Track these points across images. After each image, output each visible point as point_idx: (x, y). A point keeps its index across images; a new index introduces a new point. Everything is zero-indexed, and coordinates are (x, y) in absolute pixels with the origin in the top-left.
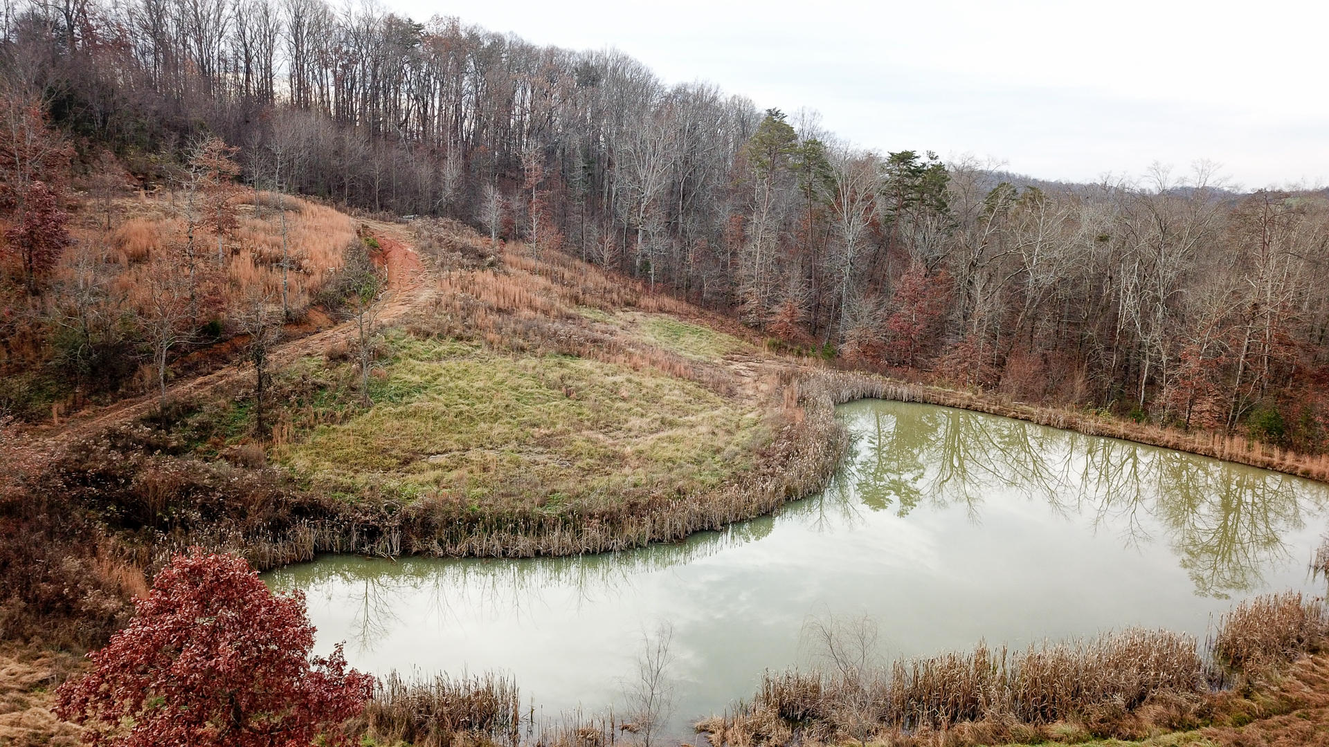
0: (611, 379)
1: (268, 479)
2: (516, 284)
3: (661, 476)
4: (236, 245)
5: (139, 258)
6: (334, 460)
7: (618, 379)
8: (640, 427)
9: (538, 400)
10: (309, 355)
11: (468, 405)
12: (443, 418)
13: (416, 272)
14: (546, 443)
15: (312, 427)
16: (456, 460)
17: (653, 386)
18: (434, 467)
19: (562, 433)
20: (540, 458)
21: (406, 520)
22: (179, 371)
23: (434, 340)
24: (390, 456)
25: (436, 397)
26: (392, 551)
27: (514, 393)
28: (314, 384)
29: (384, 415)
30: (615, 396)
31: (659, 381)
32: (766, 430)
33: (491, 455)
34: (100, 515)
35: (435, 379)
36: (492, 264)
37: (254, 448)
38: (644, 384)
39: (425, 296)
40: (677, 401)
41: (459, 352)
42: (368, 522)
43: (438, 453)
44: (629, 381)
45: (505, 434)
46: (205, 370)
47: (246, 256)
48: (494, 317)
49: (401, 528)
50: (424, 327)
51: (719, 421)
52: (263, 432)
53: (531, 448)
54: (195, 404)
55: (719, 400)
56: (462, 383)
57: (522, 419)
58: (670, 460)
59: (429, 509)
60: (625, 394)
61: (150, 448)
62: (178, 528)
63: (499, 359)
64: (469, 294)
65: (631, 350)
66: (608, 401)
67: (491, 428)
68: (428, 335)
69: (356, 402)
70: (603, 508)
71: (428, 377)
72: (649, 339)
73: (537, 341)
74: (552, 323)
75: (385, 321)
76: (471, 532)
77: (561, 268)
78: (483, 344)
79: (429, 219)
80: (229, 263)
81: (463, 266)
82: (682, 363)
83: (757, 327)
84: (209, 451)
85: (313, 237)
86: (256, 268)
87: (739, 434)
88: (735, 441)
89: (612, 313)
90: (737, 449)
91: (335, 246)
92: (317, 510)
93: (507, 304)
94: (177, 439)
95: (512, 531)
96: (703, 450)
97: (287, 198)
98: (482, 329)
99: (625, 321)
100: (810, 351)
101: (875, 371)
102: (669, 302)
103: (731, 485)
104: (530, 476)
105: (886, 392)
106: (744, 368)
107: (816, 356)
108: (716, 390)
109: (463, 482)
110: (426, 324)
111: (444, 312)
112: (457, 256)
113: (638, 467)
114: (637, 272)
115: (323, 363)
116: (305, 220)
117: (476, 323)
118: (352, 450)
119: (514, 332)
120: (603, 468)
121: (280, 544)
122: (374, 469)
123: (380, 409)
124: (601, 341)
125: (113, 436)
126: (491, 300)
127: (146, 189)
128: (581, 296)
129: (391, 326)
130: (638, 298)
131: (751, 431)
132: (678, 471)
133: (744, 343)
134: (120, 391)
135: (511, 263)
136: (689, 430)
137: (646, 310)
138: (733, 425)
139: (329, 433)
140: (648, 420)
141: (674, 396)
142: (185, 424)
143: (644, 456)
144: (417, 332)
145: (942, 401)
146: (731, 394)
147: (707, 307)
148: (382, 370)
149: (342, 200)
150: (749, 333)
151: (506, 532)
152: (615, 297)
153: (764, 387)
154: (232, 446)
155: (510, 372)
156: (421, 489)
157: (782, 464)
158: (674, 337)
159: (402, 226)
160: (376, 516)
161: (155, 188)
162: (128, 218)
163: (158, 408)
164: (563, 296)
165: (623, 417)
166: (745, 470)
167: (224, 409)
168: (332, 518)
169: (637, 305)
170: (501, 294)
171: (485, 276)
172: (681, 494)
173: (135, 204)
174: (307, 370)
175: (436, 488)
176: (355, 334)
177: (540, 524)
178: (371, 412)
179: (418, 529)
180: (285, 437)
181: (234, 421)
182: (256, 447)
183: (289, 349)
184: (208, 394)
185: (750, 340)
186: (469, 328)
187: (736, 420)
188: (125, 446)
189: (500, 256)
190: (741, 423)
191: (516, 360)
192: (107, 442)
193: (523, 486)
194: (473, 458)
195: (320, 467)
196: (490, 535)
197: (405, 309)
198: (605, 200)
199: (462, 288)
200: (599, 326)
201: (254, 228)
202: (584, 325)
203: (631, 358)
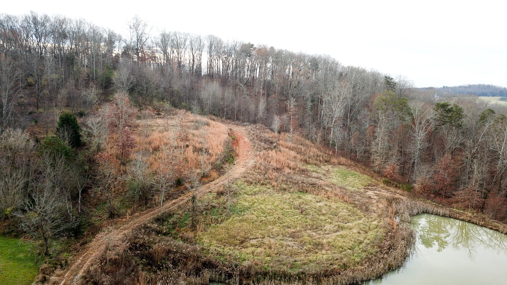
0: (319, 204)
1: (195, 250)
2: (283, 156)
3: (337, 256)
4: (188, 143)
5: (156, 149)
6: (217, 240)
7: (321, 204)
8: (330, 229)
9: (290, 215)
10: (210, 192)
11: (265, 217)
12: (256, 223)
13: (248, 151)
14: (293, 236)
15: (210, 225)
16: (260, 243)
17: (335, 208)
18: (252, 246)
19: (299, 232)
20: (291, 243)
21: (241, 271)
22: (167, 197)
23: (253, 185)
24: (237, 239)
25: (253, 213)
26: (236, 283)
27: (281, 211)
28: (211, 206)
29: (235, 220)
30: (320, 213)
31: (338, 205)
32: (381, 232)
33: (272, 241)
34: (140, 262)
35: (253, 204)
36: (275, 147)
38: (332, 206)
39: (251, 163)
40: (345, 215)
41: (262, 191)
42: (228, 271)
43: (253, 239)
44: (326, 205)
45: (278, 231)
46: (175, 197)
47: (191, 148)
48: (275, 174)
49: (240, 275)
50: (251, 180)
51: (362, 226)
52: (193, 228)
53: (287, 238)
54: (172, 213)
55: (362, 214)
56: (263, 206)
57: (284, 224)
58: (341, 247)
59: (250, 267)
60: (324, 212)
61: (158, 233)
62: (165, 269)
63: (276, 194)
64: (266, 162)
65: (327, 188)
66: (317, 216)
67: (273, 228)
68: (251, 183)
69: (226, 214)
70: (314, 272)
71: (251, 203)
72: (334, 181)
73: (291, 186)
74: (296, 175)
75: (237, 176)
76: (265, 278)
77: (301, 146)
78: (271, 187)
79: (253, 126)
80: (185, 151)
81: (265, 149)
82: (347, 194)
83: (379, 172)
84: (175, 234)
85: (213, 138)
86: (194, 154)
87: (370, 233)
88: (368, 237)
89: (320, 167)
90: (368, 242)
91: (221, 142)
92: (211, 264)
93: (280, 166)
94: (166, 229)
95: (280, 280)
96: (355, 242)
97: (204, 119)
98: (270, 179)
99: (325, 170)
100: (401, 185)
101: (428, 199)
102: (343, 160)
103: (366, 263)
104: (286, 252)
105: (433, 211)
106: (373, 194)
107: (403, 188)
108: (361, 208)
109: (263, 253)
110: (251, 178)
111: (257, 171)
112: (263, 144)
113: (328, 250)
114: (330, 145)
115: (215, 196)
116: (211, 129)
117: (269, 177)
118: (223, 236)
119: (282, 181)
120: (314, 250)
121: (198, 278)
122: (230, 245)
123: (234, 217)
124: (315, 184)
125: (146, 227)
126: (274, 164)
127: (159, 115)
128: (308, 160)
129: (239, 179)
130: (330, 158)
131: (374, 232)
132: (344, 253)
133: (373, 180)
134: (148, 205)
135: (282, 145)
136: (349, 231)
137: (334, 164)
138: (368, 228)
139: (216, 228)
140: (333, 226)
141: (344, 213)
142: (168, 222)
143: (331, 244)
144: (247, 181)
145: (458, 217)
146: (367, 210)
147: (358, 161)
148: (235, 200)
149: (223, 117)
150: (376, 175)
151: (277, 280)
152: (321, 159)
153: (381, 206)
154: (183, 232)
155: (281, 201)
156: (247, 256)
157: (387, 253)
158: (344, 178)
159: (244, 128)
160: (231, 269)
161: (161, 115)
162: (153, 130)
163: (160, 214)
164: (301, 160)
165: (323, 224)
166: (371, 254)
167: (181, 215)
168: (216, 268)
169: (330, 162)
170: (278, 161)
171: (272, 153)
172: (345, 266)
173: (155, 124)
174: (209, 199)
175: (252, 256)
176: (226, 182)
177: (290, 278)
178: (231, 219)
179: (245, 276)
180: (201, 229)
181: (184, 221)
182: (191, 233)
183: (203, 188)
184: (176, 208)
185: (376, 179)
186: (266, 179)
187: (369, 225)
188: (149, 232)
189: (278, 142)
190: (371, 227)
191: (283, 195)
192: (143, 231)
193: (284, 257)
194: (266, 242)
195: (212, 243)
196: (272, 281)
197: (243, 170)
198: (319, 116)
199: (264, 159)
200: (314, 174)
201: (194, 135)
202: (309, 175)
203: (327, 192)
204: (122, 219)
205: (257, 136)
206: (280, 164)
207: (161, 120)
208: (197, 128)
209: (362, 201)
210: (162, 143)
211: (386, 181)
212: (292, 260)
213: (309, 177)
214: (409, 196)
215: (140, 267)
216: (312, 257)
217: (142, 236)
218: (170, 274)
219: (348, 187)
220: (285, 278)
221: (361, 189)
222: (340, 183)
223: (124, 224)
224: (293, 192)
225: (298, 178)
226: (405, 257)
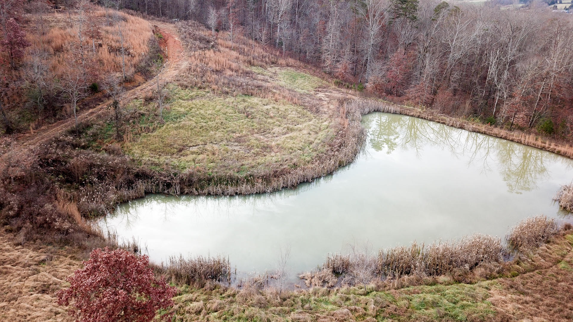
0: (266, 107)
1: (124, 162)
2: (224, 57)
3: (287, 157)
4: (100, 42)
5: (59, 50)
6: (150, 150)
7: (269, 107)
8: (278, 132)
9: (235, 120)
10: (136, 98)
11: (205, 123)
12: (195, 129)
13: (180, 51)
14: (238, 140)
15: (140, 134)
16: (201, 149)
17: (284, 110)
18: (193, 153)
19: (245, 136)
20: (237, 148)
21: (182, 180)
22: (82, 106)
23: (189, 89)
24: (174, 148)
25: (191, 119)
26: (177, 192)
27: (224, 116)
28: (139, 113)
29: (170, 128)
30: (267, 116)
31: (287, 107)
32: (332, 132)
33: (216, 147)
34: (56, 179)
35: (191, 110)
36: (213, 46)
37: (116, 146)
38: (280, 109)
39: (185, 65)
40: (294, 117)
41: (200, 95)
42: (166, 181)
43: (193, 146)
44: (274, 108)
45: (221, 136)
46: (92, 106)
47: (105, 47)
48: (215, 76)
49: (180, 183)
50: (185, 83)
51: (312, 127)
52: (120, 138)
53: (232, 143)
54: (90, 124)
55: (312, 115)
56: (202, 112)
57: (228, 129)
58: (291, 148)
59: (191, 175)
60: (272, 115)
61: (74, 146)
62: (89, 184)
63: (217, 98)
64: (203, 64)
65: (274, 91)
66: (264, 119)
67: (215, 134)
68: (187, 87)
69: (158, 121)
70: (263, 174)
71: (188, 109)
72: (282, 83)
73: (234, 88)
74: (239, 78)
75: (168, 80)
76: (209, 184)
77: (243, 46)
78: (210, 91)
79: (184, 22)
80: (98, 51)
81: (200, 48)
82: (296, 96)
83: (330, 73)
84: (97, 147)
85: (134, 35)
86: (110, 54)
87: (320, 134)
88: (318, 137)
89: (266, 69)
90: (319, 141)
91: (144, 41)
92: (145, 175)
93: (220, 68)
94: (84, 142)
95: (226, 184)
96: (305, 143)
97: (120, 13)
98: (210, 82)
99: (272, 72)
100: (353, 86)
101: (380, 97)
102: (291, 61)
103: (316, 161)
104: (232, 157)
105: (384, 109)
106: (324, 96)
107: (355, 89)
108: (311, 110)
109: (205, 160)
110: (186, 81)
111: (193, 74)
112: (197, 43)
113: (277, 152)
114: (277, 45)
115: (143, 102)
116: (129, 26)
117: (207, 79)
118: (157, 145)
119: (224, 84)
120: (263, 153)
121: (131, 191)
122: (167, 154)
123: (168, 125)
124: (261, 86)
125: (57, 141)
126: (213, 66)
127: (57, 8)
128: (252, 61)
129: (171, 82)
130: (277, 59)
131: (325, 132)
132: (294, 154)
133: (324, 82)
134: (57, 117)
135: (221, 45)
136: (299, 133)
137: (281, 66)
138: (318, 129)
139: (147, 137)
140: (282, 128)
141: (293, 115)
142: (87, 134)
143: (280, 146)
144: (182, 85)
145: (408, 113)
146: (317, 111)
147: (308, 63)
148: (168, 106)
149: (145, 11)
150: (327, 76)
151: (223, 185)
152: (267, 60)
153: (332, 107)
154: (107, 144)
155: (222, 105)
156: (187, 164)
157: (338, 150)
158: (293, 80)
159: (172, 25)
160: (169, 178)
161: (61, 8)
162: (51, 27)
163: (74, 126)
164: (245, 61)
165: (271, 127)
166: (322, 153)
167: (103, 126)
168: (151, 179)
169: (277, 63)
170: (217, 62)
171: (210, 53)
172: (295, 166)
173: (53, 19)
174: (136, 106)
175: (193, 164)
176: (155, 86)
177: (237, 181)
178: (164, 127)
179: (187, 184)
180: (129, 139)
181: (107, 131)
182: (117, 145)
183: (128, 95)
184: (95, 118)
185: (327, 80)
186: (204, 82)
187: (319, 126)
188: (63, 146)
189: (216, 41)
190: (321, 127)
191: (225, 99)
192: (55, 145)
193: (230, 161)
194: (208, 149)
195: (145, 154)
196: (217, 186)
197: (176, 73)
198: (263, 10)
199: (200, 61)
200: (260, 77)
201: (107, 32)
202: (254, 77)
203: (274, 95)
204: (24, 134)
205: (190, 34)
206: (220, 65)
207: (60, 15)
208: (111, 24)
209: (312, 102)
210: (66, 42)
211: (337, 83)
212: (238, 164)
213: (254, 79)
214: (361, 96)
215: (57, 185)
216: (260, 160)
217: (54, 150)
218: (96, 189)
219: (297, 90)
220: (232, 181)
221: (311, 91)
222: (289, 85)
223: (28, 140)
224: (236, 96)
225: (241, 80)
226: (355, 153)
